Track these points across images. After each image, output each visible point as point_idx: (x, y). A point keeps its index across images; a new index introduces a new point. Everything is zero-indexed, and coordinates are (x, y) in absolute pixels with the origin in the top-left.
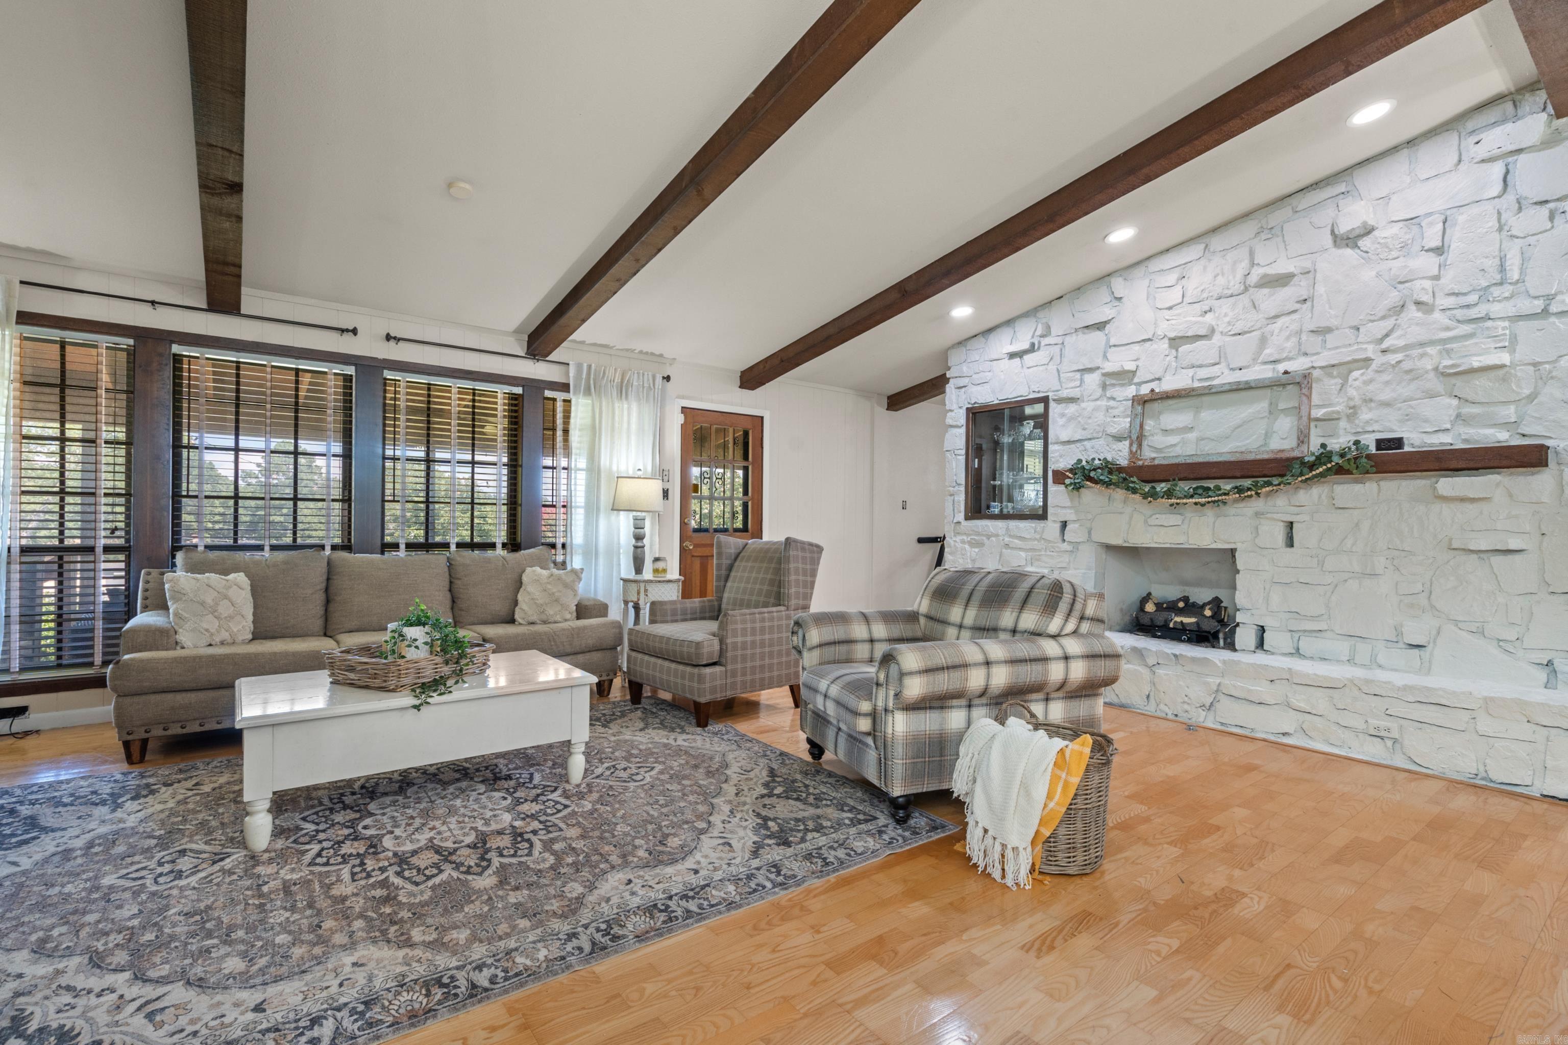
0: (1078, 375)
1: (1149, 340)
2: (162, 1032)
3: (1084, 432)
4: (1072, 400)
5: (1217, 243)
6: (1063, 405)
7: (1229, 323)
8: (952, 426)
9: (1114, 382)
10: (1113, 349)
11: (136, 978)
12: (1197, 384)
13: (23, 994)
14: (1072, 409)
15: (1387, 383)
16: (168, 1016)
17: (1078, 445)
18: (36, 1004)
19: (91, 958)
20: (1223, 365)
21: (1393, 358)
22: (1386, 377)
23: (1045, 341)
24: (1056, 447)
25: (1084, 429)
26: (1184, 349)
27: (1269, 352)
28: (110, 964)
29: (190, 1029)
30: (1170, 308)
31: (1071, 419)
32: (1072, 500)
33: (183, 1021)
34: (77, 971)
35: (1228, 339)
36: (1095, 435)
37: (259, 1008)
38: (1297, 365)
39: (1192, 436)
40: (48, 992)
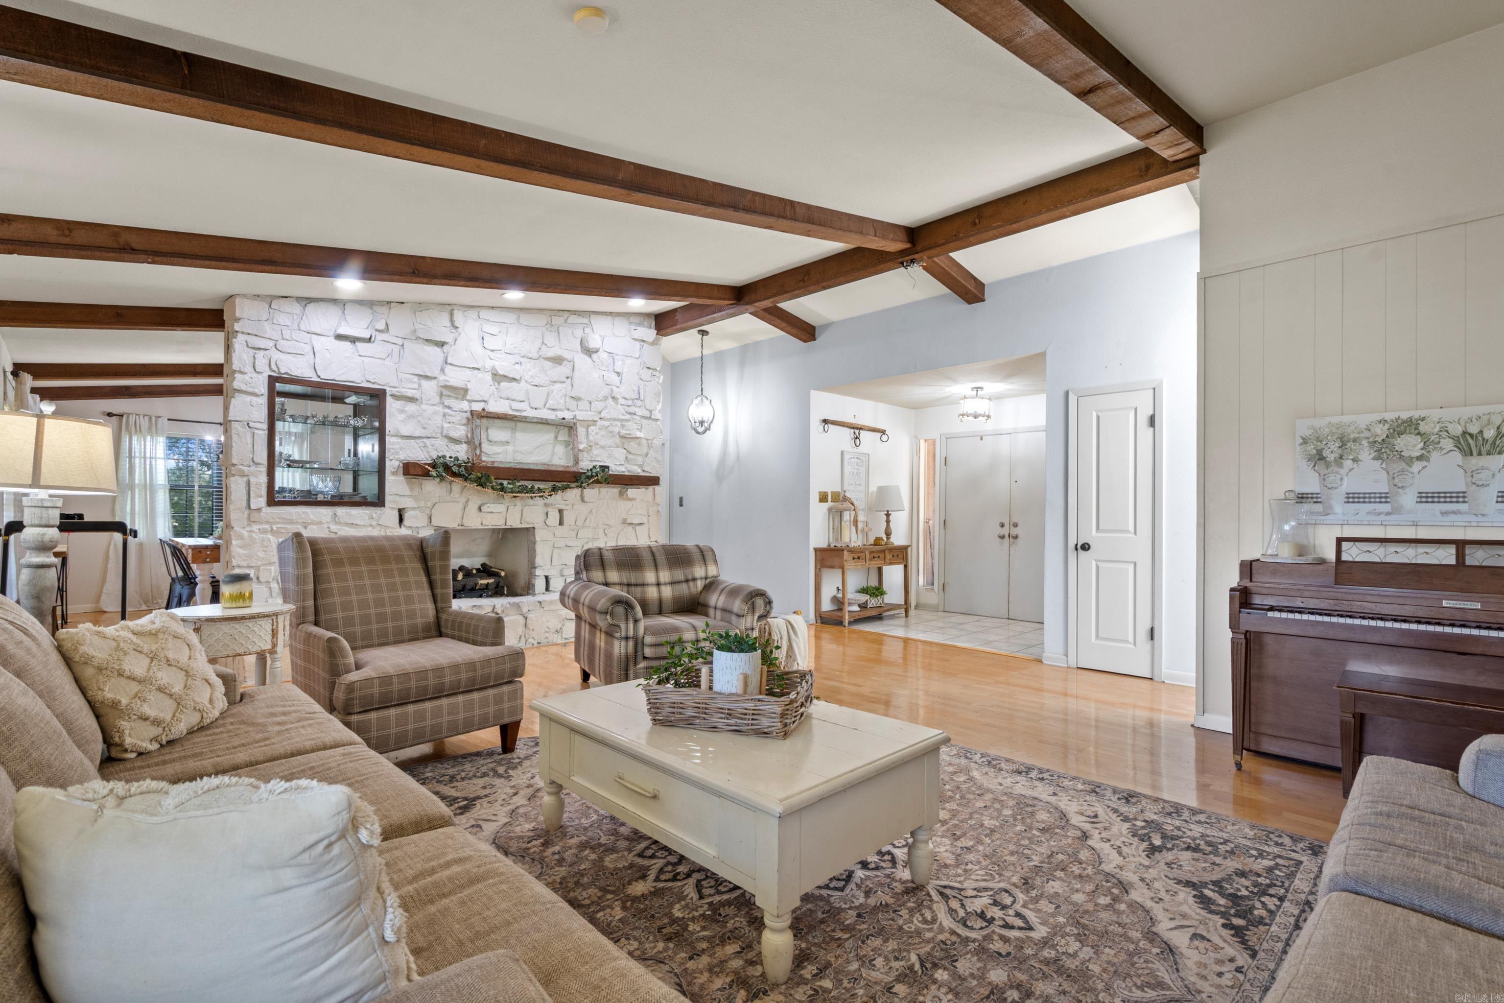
0: (416, 379)
1: (478, 369)
2: (1096, 809)
3: (423, 431)
4: (412, 399)
5: (524, 318)
6: (402, 402)
7: (532, 377)
8: (239, 391)
9: (450, 394)
10: (450, 367)
11: (1087, 837)
12: (511, 412)
13: (1144, 866)
14: (411, 408)
15: (603, 436)
16: (1089, 813)
17: (417, 441)
18: (1139, 856)
19: (1100, 863)
20: (526, 403)
21: (607, 423)
22: (602, 433)
23: (380, 337)
24: (394, 439)
25: (424, 428)
26: (504, 384)
27: (551, 403)
28: (1093, 854)
29: (1086, 803)
30: (492, 351)
31: (411, 417)
32: (411, 489)
33: (1085, 808)
34: (1111, 862)
35: (531, 387)
36: (434, 435)
37: (1055, 794)
38: (568, 415)
39: (510, 448)
40: (1131, 859)
